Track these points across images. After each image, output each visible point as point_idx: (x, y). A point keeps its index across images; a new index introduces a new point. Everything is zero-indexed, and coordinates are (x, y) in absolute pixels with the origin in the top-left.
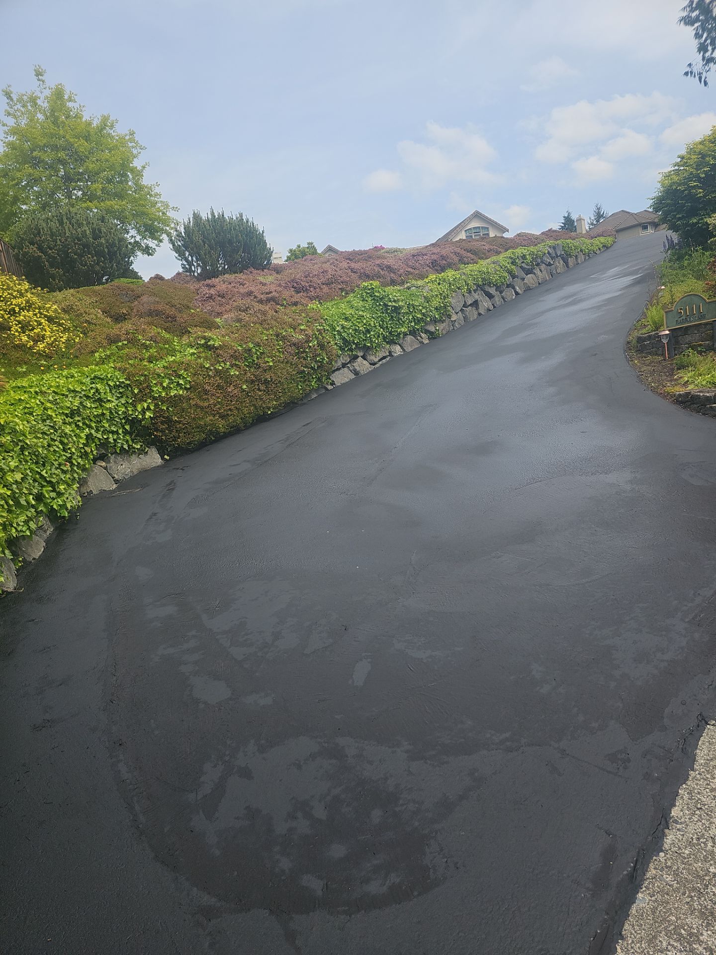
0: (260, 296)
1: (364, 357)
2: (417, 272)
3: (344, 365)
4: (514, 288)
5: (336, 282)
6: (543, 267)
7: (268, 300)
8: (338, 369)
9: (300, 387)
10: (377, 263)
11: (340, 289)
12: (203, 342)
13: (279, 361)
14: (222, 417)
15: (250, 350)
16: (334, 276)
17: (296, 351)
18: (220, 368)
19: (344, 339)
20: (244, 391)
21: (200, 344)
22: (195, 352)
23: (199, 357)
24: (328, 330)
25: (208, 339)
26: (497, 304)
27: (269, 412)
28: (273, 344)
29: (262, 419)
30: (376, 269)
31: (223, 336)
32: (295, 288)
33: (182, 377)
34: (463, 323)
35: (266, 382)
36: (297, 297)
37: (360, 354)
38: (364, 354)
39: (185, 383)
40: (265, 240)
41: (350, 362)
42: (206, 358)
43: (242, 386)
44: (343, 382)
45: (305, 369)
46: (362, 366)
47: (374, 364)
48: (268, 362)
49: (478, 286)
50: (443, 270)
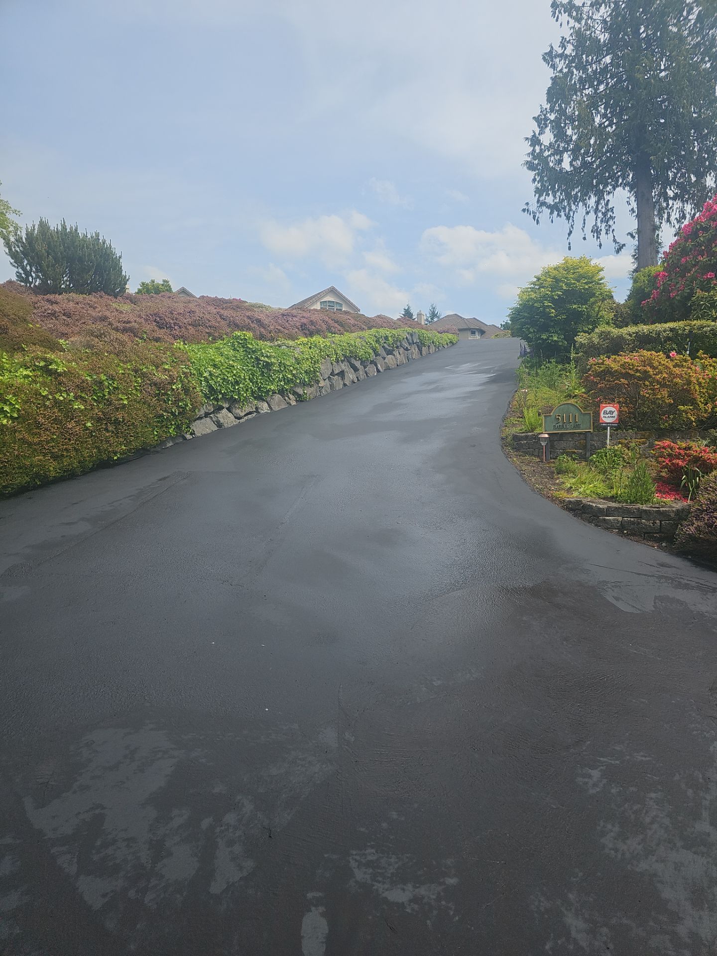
0: (116, 324)
1: (229, 409)
2: (287, 332)
3: (207, 415)
4: (376, 365)
6: (401, 350)
7: (126, 330)
8: (200, 418)
9: (156, 433)
10: (247, 314)
11: (207, 333)
12: (42, 364)
13: (135, 400)
14: (55, 457)
15: (101, 383)
17: (157, 392)
18: (61, 398)
19: (210, 387)
20: (87, 429)
21: (37, 366)
22: (31, 374)
23: (35, 382)
24: (194, 374)
25: (49, 362)
26: (360, 378)
27: (115, 458)
28: (130, 380)
29: (105, 464)
30: (247, 321)
31: (69, 361)
32: (158, 322)
33: (8, 403)
34: (329, 390)
35: (117, 422)
36: (160, 333)
37: (227, 405)
38: (230, 406)
39: (11, 410)
40: (121, 266)
41: (213, 412)
42: (44, 384)
43: (85, 423)
44: (204, 433)
45: (164, 414)
46: (227, 418)
47: (239, 418)
48: (122, 399)
49: (345, 356)
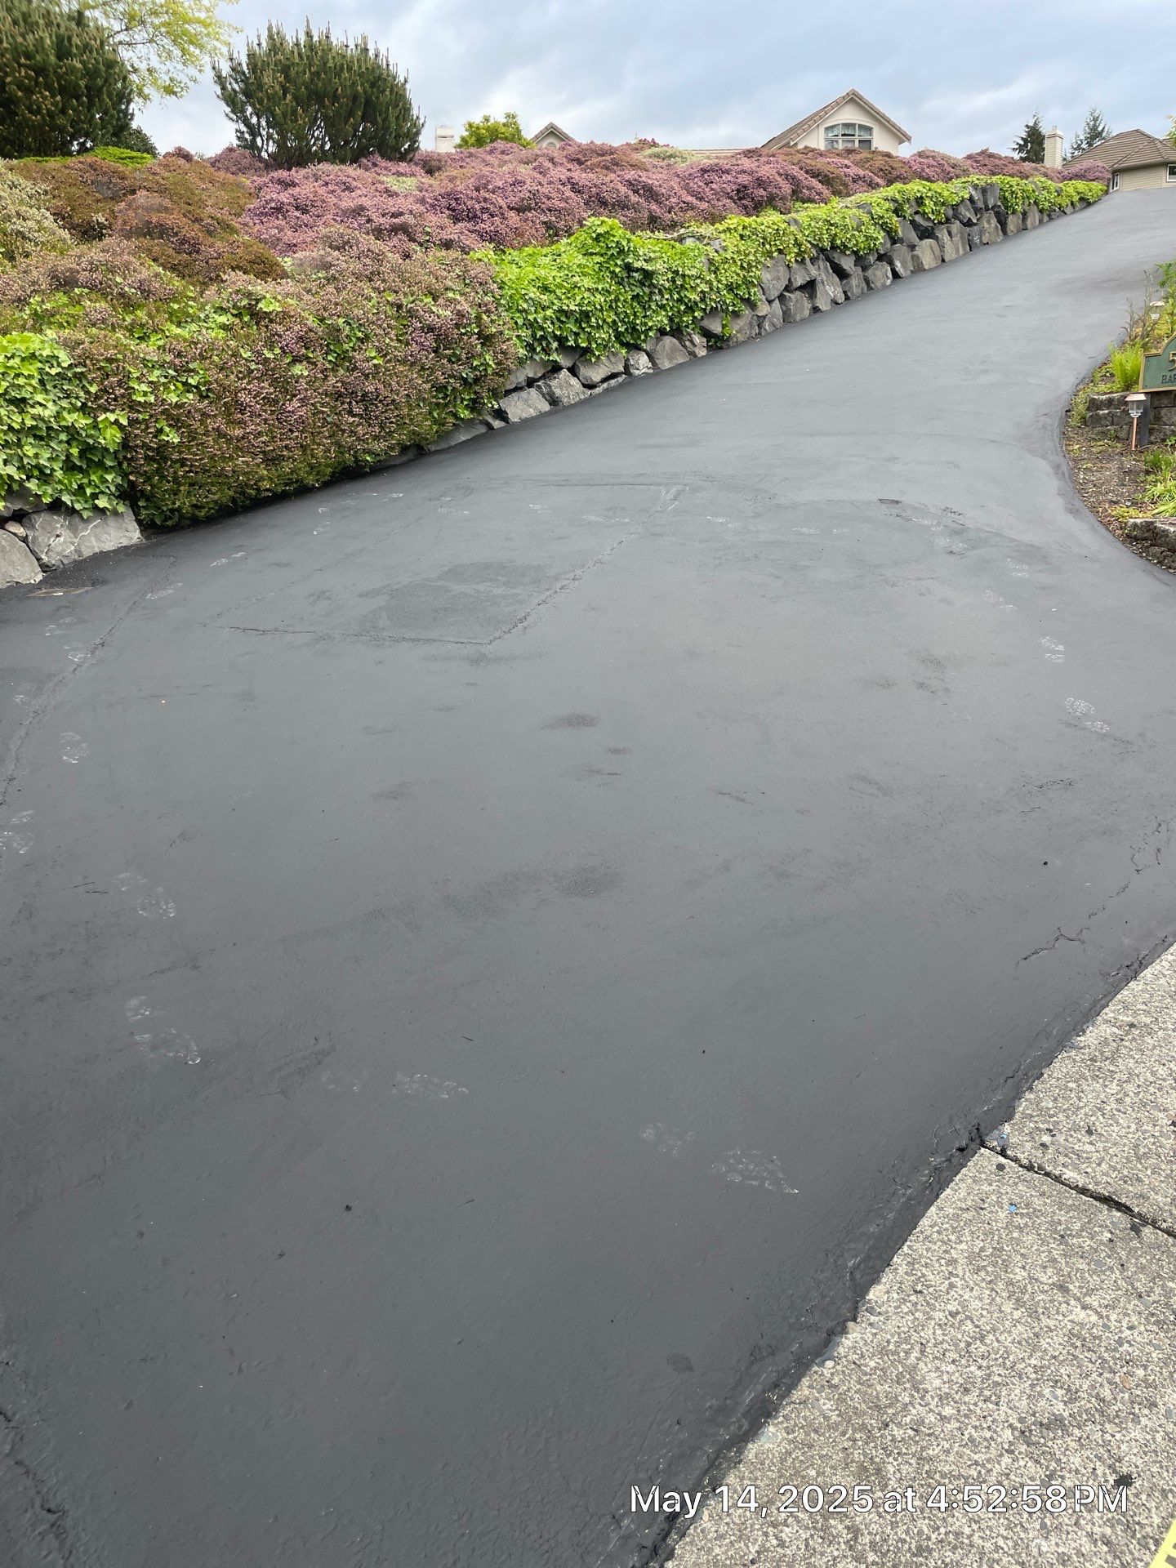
0: (379, 220)
1: (573, 371)
2: (704, 205)
3: (531, 383)
4: (891, 263)
5: (537, 207)
6: (956, 226)
7: (395, 230)
9: (435, 417)
10: (627, 177)
11: (544, 223)
12: (245, 303)
13: (396, 359)
14: (270, 460)
16: (534, 195)
19: (534, 328)
22: (228, 321)
24: (503, 306)
25: (255, 299)
26: (852, 293)
29: (351, 473)
32: (454, 210)
33: (192, 373)
34: (778, 322)
35: (366, 399)
36: (453, 231)
37: (566, 362)
38: (575, 364)
39: (199, 382)
40: (409, 100)
41: (543, 377)
44: (524, 415)
46: (567, 386)
47: (591, 386)
48: (373, 358)
49: (822, 250)
50: (757, 208)
